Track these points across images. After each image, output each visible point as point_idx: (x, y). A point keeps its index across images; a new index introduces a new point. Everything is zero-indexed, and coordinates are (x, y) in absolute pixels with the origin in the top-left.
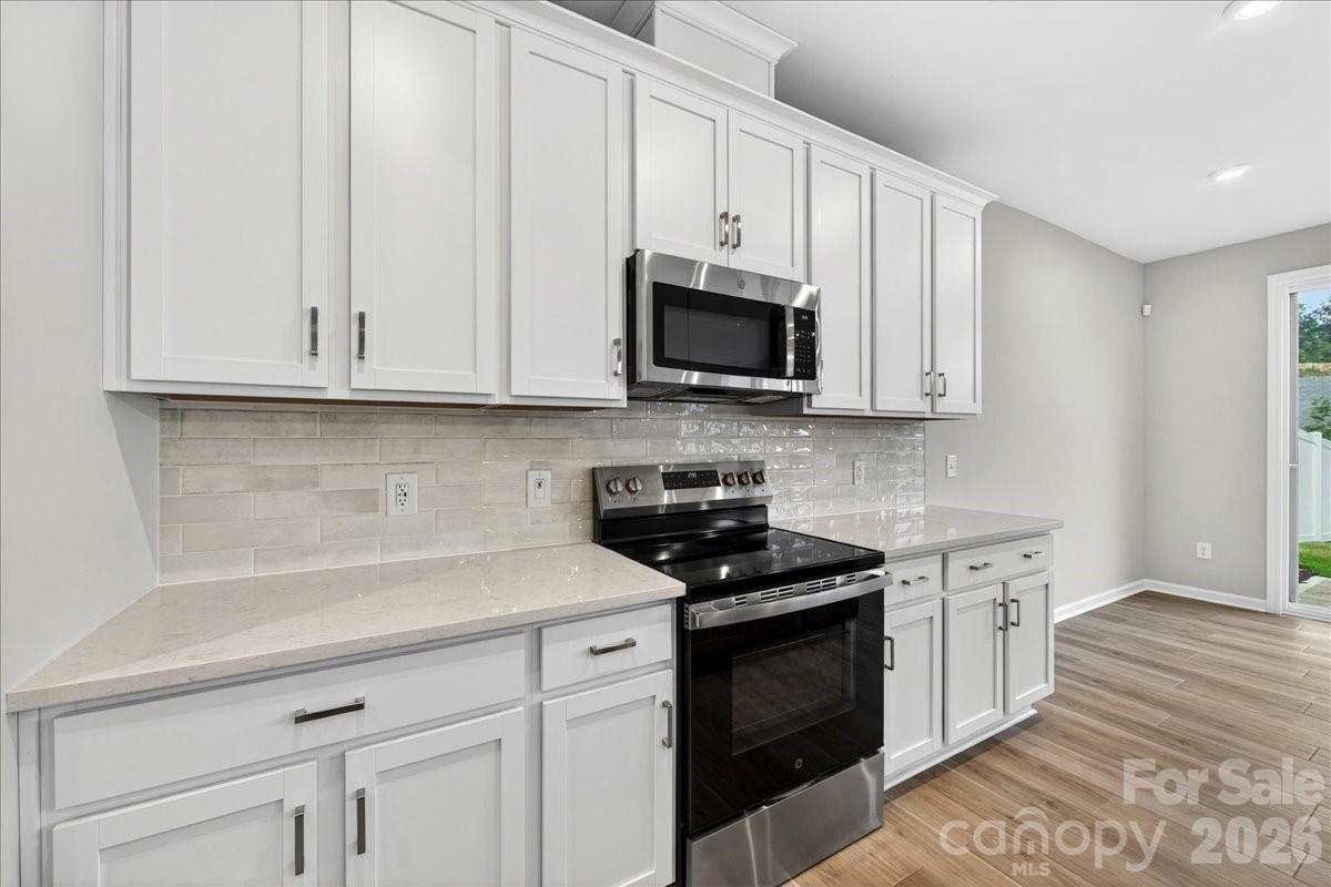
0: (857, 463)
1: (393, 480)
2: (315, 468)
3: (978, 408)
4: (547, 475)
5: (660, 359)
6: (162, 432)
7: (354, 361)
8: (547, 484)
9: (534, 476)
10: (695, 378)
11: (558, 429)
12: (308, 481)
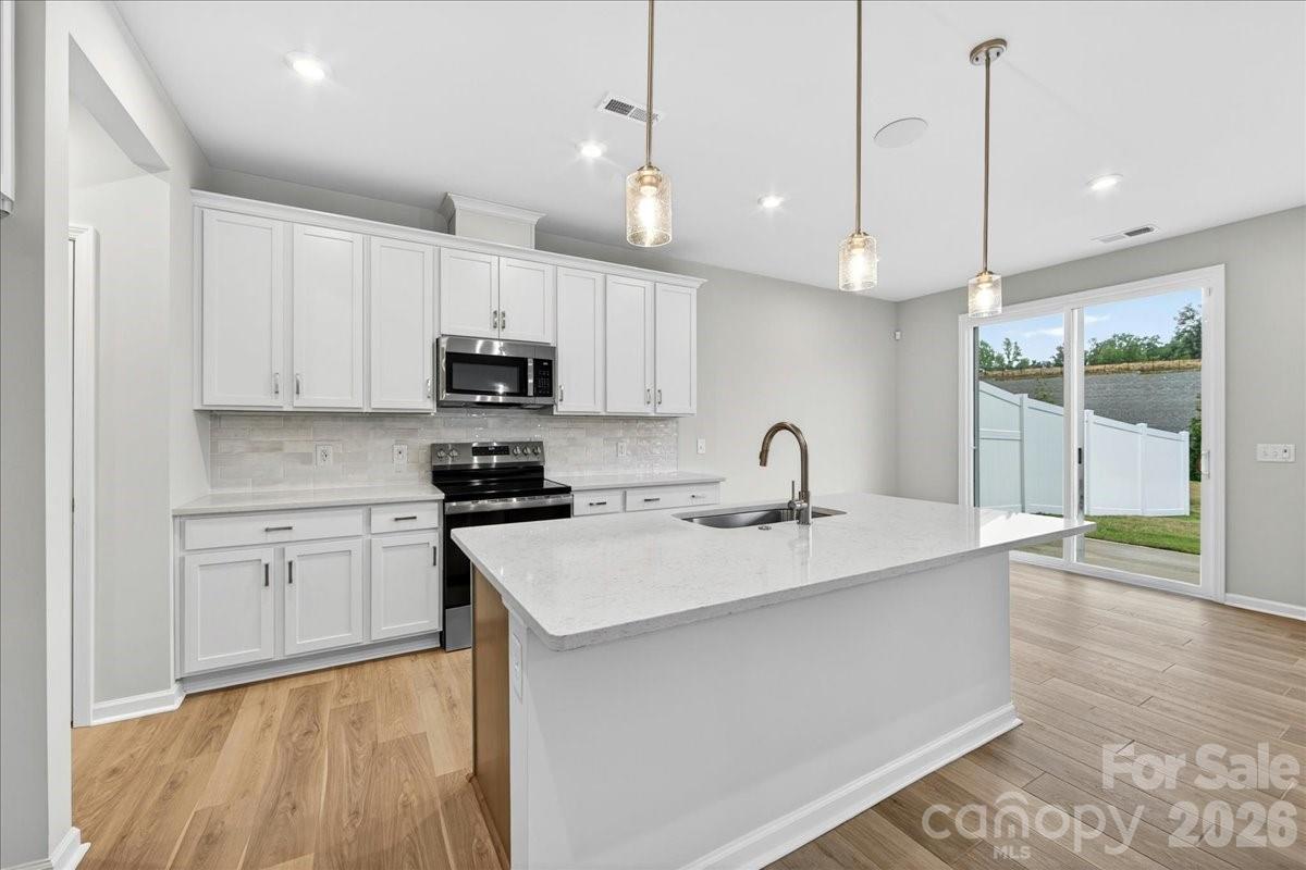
0: (620, 444)
1: (320, 449)
2: (281, 442)
3: (694, 409)
4: (404, 447)
5: (450, 389)
6: (211, 425)
7: (295, 395)
8: (405, 453)
9: (396, 448)
10: (478, 398)
11: (412, 424)
12: (277, 448)
